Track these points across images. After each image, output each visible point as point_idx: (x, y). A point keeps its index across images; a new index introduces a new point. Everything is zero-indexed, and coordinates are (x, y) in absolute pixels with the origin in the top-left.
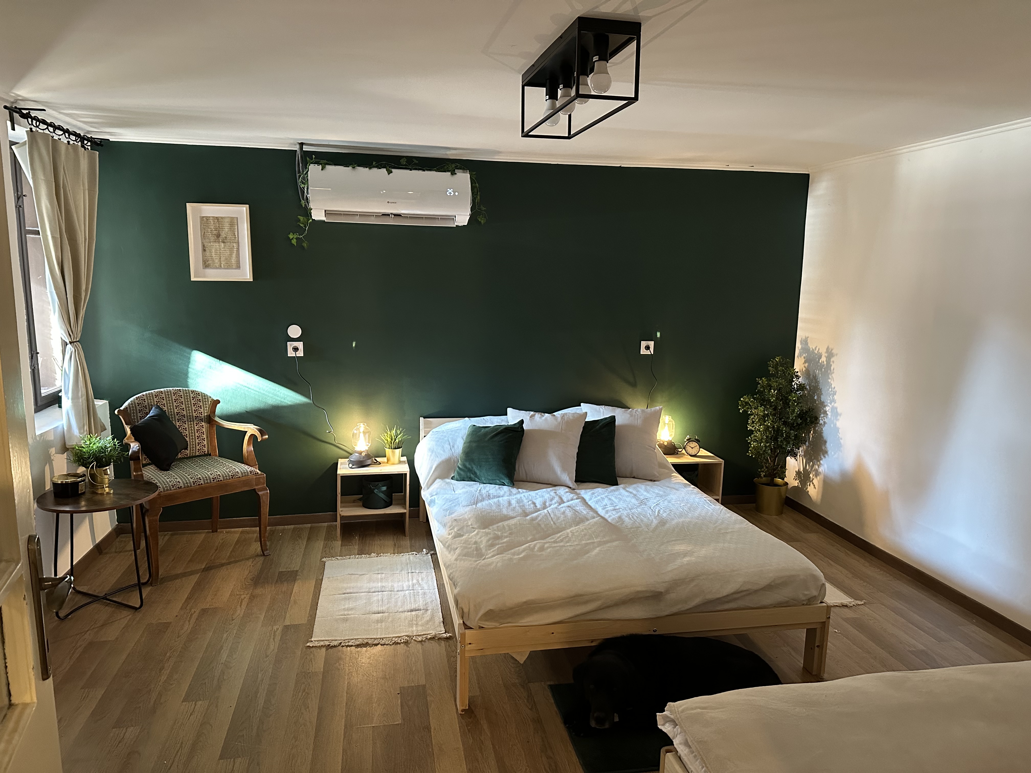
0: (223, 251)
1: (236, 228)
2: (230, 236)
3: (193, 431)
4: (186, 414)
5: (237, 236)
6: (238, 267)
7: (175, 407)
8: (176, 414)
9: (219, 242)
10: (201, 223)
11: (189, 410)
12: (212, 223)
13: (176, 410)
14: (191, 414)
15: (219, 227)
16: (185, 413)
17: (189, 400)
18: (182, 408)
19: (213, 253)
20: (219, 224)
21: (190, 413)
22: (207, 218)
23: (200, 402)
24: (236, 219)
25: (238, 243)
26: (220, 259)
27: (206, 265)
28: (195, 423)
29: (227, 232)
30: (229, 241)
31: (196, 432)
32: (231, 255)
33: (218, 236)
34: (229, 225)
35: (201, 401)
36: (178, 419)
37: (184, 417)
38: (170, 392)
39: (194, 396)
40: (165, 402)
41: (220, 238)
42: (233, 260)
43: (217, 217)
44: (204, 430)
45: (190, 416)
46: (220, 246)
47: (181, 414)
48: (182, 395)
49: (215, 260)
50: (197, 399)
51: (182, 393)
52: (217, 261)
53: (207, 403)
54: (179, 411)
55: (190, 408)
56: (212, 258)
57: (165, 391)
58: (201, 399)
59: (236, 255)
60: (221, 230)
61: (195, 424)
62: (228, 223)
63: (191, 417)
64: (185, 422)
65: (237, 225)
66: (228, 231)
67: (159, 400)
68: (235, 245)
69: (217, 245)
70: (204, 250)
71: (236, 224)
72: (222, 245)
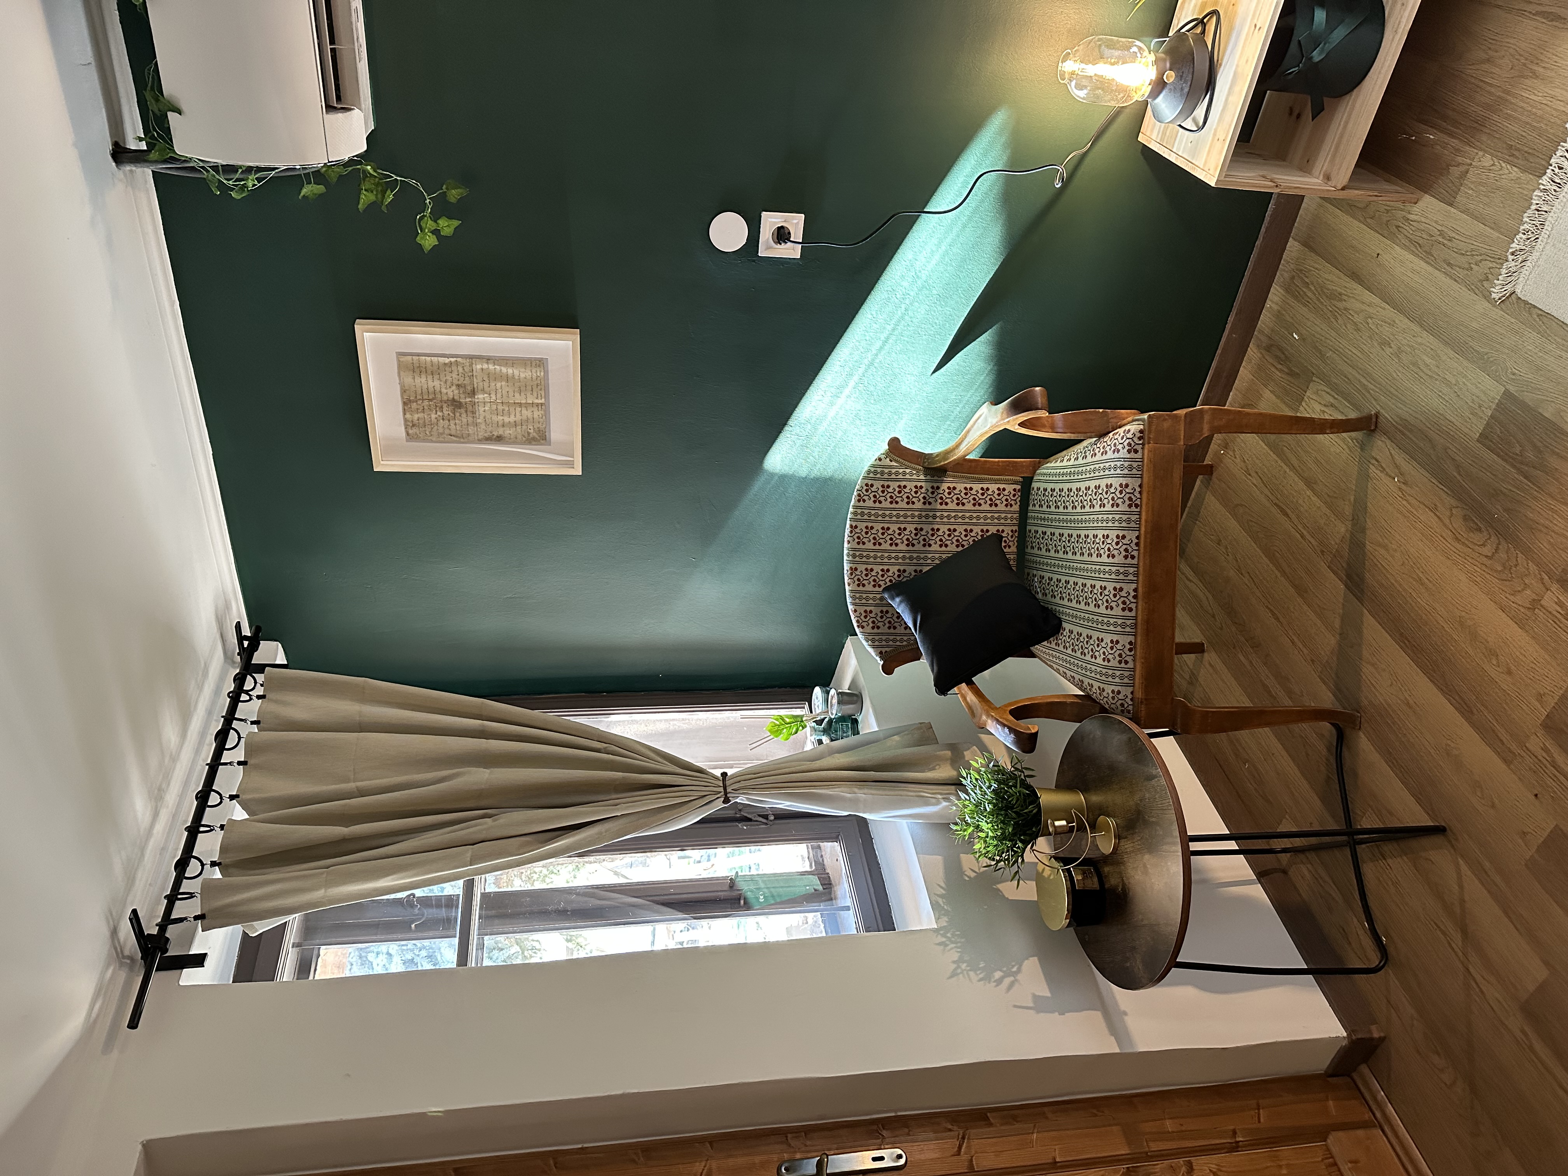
0: (499, 396)
1: (428, 359)
2: (454, 375)
3: (960, 514)
4: (915, 526)
5: (453, 360)
6: (541, 363)
7: (894, 547)
8: (910, 548)
9: (473, 404)
10: (424, 441)
11: (906, 516)
12: (421, 415)
13: (902, 547)
14: (917, 513)
15: (430, 400)
16: (911, 527)
17: (880, 513)
18: (898, 531)
19: (507, 419)
20: (423, 400)
21: (913, 516)
22: (409, 425)
23: (888, 487)
24: (403, 359)
25: (471, 357)
26: (520, 405)
27: (540, 438)
28: (939, 507)
29: (442, 383)
30: (467, 378)
31: (963, 508)
32: (507, 378)
33: (456, 404)
34: (423, 376)
35: (886, 484)
36: (924, 545)
37: (922, 529)
38: (854, 549)
39: (873, 499)
40: (878, 568)
41: (462, 400)
42: (522, 375)
43: (405, 404)
44: (960, 487)
45: (920, 516)
46: (484, 403)
47: (913, 535)
48: (865, 524)
49: (524, 418)
50: (879, 492)
51: (862, 525)
52: (527, 413)
53: (893, 471)
54: (904, 539)
55: (902, 513)
56: (518, 423)
57: (850, 562)
58: (882, 483)
59: (506, 365)
60: (439, 396)
61: (944, 507)
62: (416, 377)
63: (924, 514)
64: (933, 529)
65: (419, 355)
66: (439, 379)
67: (871, 580)
68: (479, 367)
69: (482, 409)
70: (499, 439)
71: (415, 358)
72: (480, 397)
